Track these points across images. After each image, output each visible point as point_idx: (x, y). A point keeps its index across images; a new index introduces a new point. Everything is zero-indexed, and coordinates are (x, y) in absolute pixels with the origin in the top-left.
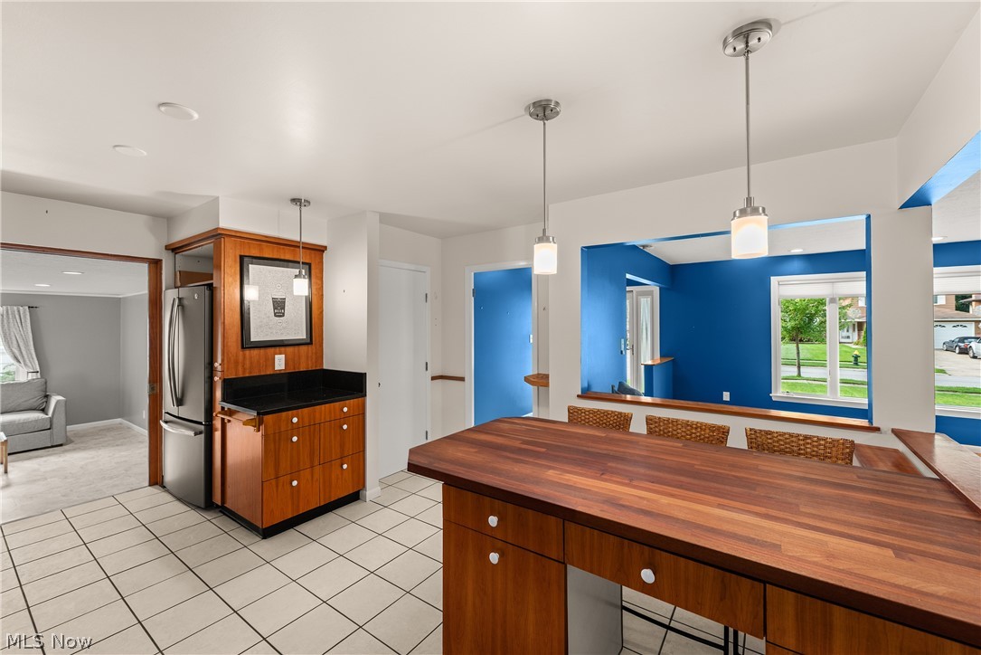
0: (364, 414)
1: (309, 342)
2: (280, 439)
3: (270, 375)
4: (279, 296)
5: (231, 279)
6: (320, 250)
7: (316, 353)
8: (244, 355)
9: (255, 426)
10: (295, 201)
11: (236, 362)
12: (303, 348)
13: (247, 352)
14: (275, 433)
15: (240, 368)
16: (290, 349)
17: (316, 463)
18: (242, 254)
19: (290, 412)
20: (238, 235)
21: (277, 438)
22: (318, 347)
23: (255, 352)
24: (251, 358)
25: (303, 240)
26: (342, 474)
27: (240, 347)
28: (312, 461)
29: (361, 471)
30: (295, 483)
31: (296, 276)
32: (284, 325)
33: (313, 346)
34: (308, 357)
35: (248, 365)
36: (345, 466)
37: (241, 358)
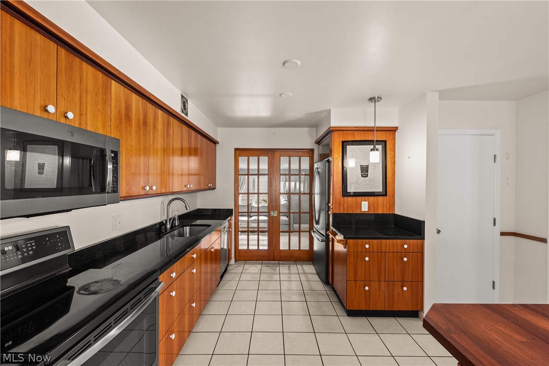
0: (422, 253)
1: (384, 194)
2: (357, 256)
3: (358, 214)
4: (364, 164)
5: (337, 156)
6: (394, 130)
7: (390, 202)
8: (344, 200)
9: (343, 245)
10: (370, 99)
11: (340, 204)
12: (380, 198)
13: (345, 198)
14: (354, 252)
15: (342, 208)
16: (371, 199)
17: (382, 279)
18: (343, 140)
19: (364, 240)
20: (340, 129)
21: (356, 255)
22: (391, 198)
23: (350, 199)
24: (347, 202)
25: (377, 125)
26: (403, 293)
27: (342, 195)
28: (379, 276)
29: (420, 297)
30: (367, 288)
31: (372, 150)
32: (368, 182)
33: (388, 197)
34: (383, 205)
35: (346, 206)
36: (405, 289)
37: (342, 202)
